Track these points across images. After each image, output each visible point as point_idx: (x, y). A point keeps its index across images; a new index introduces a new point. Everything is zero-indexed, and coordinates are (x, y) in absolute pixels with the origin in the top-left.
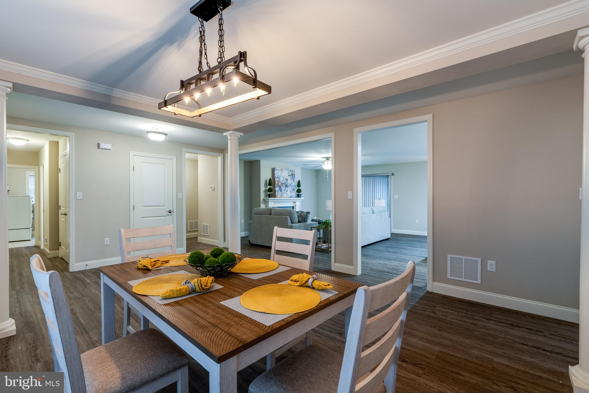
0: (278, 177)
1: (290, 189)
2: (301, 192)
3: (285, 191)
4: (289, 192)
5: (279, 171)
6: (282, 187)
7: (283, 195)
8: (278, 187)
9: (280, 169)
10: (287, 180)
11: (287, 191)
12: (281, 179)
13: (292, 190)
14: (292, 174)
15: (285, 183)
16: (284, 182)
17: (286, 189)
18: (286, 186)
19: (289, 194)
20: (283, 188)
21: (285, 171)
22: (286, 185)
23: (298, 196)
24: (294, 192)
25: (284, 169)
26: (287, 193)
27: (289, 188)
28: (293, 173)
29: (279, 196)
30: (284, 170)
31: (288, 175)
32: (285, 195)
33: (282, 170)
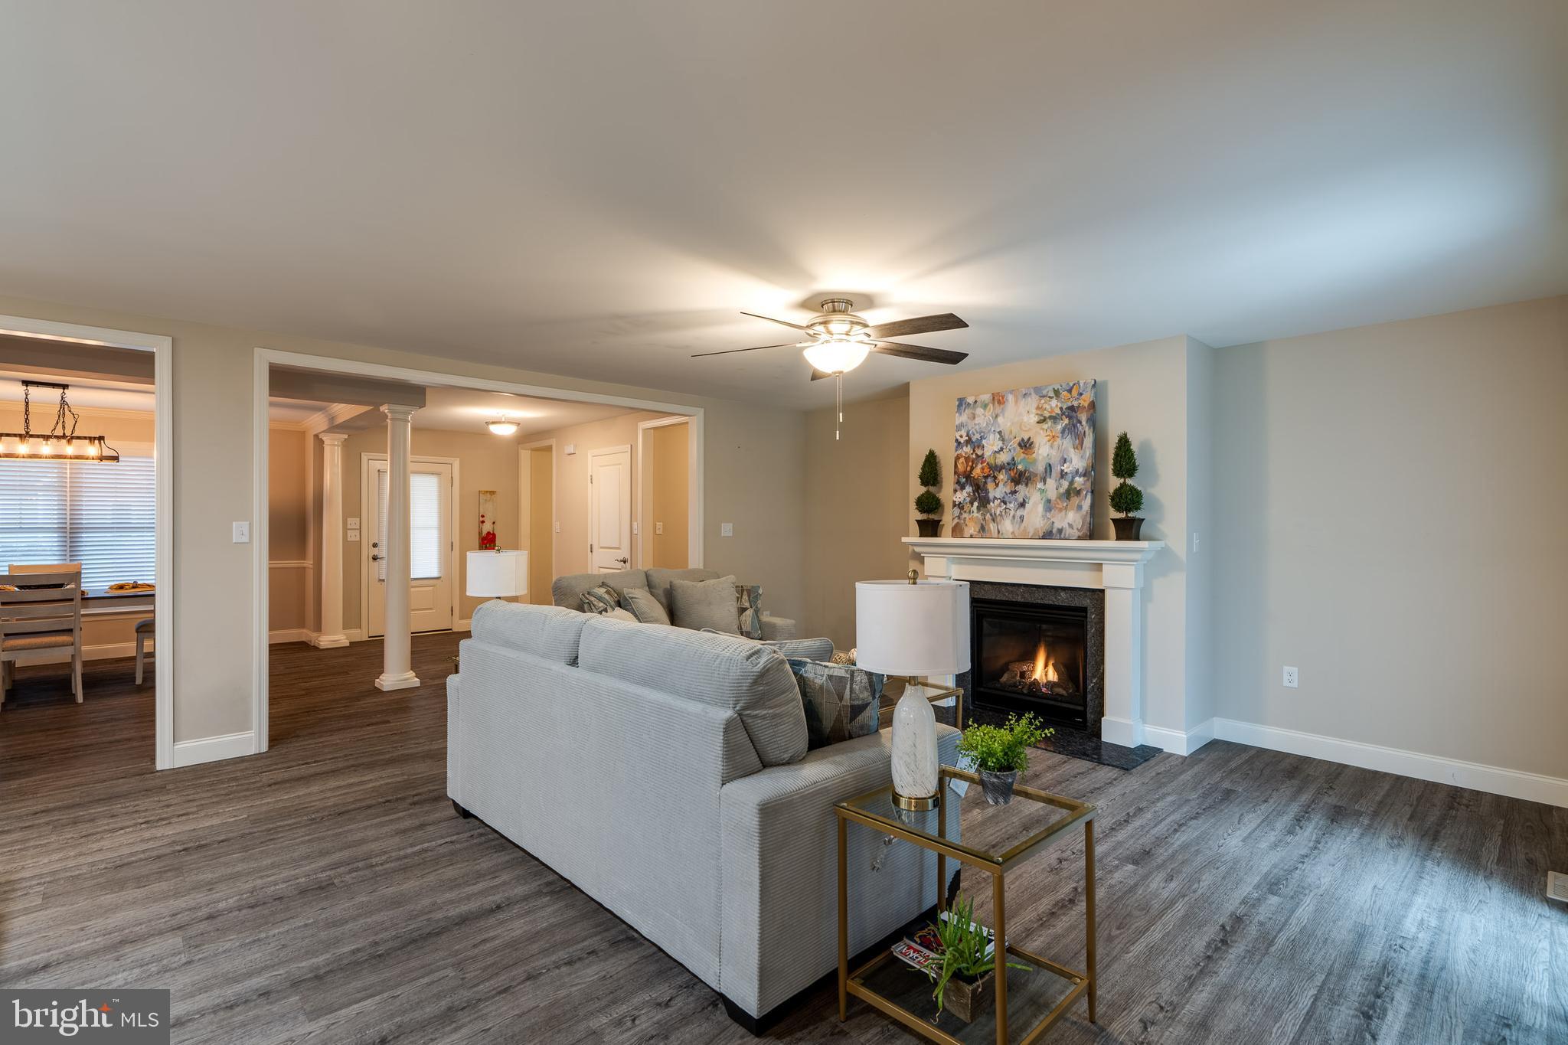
0: (969, 441)
1: (1042, 491)
2: (1138, 508)
3: (1011, 506)
4: (1040, 508)
5: (979, 411)
6: (990, 486)
7: (992, 526)
8: (969, 489)
9: (986, 397)
10: (1026, 445)
11: (1022, 505)
12: (991, 445)
13: (1060, 497)
14: (1072, 408)
15: (1011, 465)
16: (1004, 458)
17: (1014, 492)
18: (1020, 478)
19: (1035, 515)
20: (996, 492)
21: (1016, 402)
22: (1021, 474)
23: (1129, 530)
24: (1080, 507)
25: (1011, 392)
26: (1020, 512)
27: (1040, 485)
28: (1075, 403)
29: (971, 529)
30: (1010, 398)
31: (1036, 419)
32: (1007, 525)
33: (998, 399)
